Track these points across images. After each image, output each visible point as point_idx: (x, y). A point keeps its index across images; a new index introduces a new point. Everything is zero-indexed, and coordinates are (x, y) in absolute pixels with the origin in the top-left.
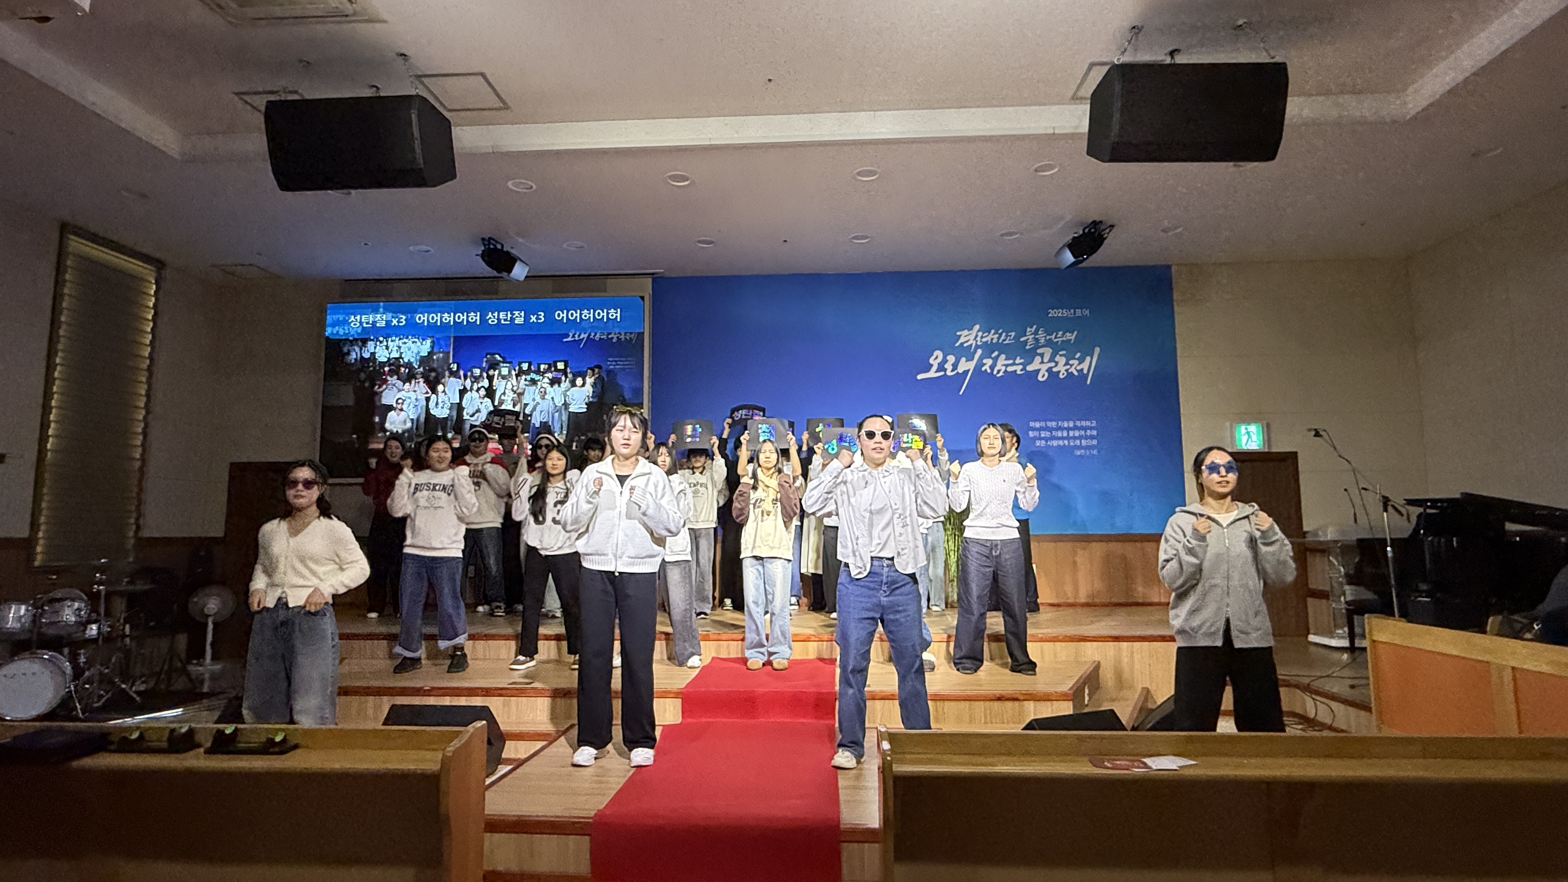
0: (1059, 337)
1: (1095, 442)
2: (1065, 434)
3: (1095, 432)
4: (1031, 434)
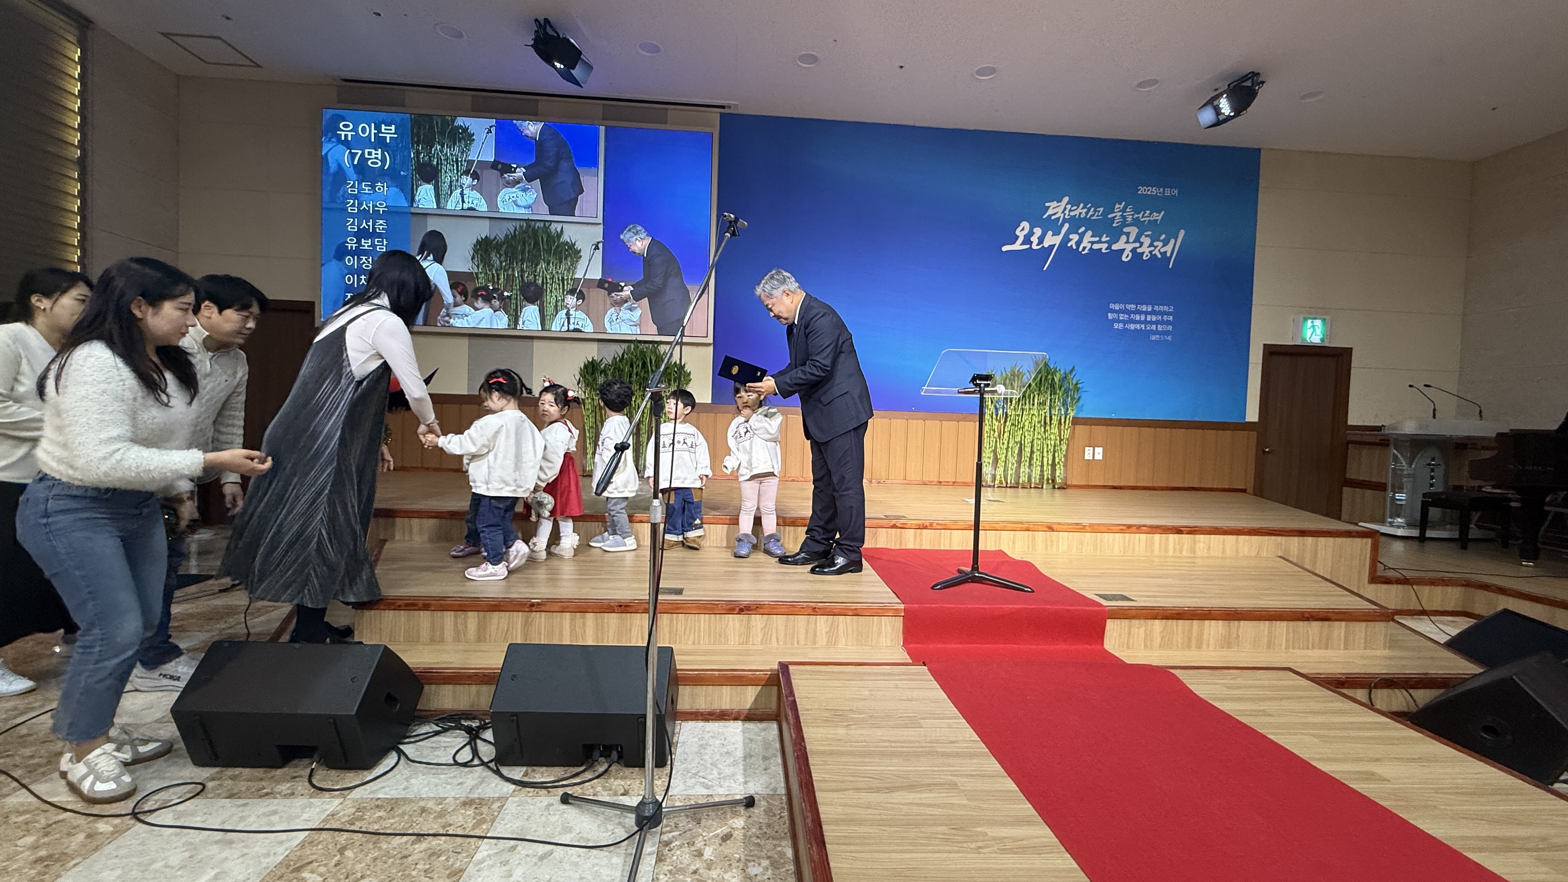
0: (1146, 216)
1: (1170, 328)
2: (1143, 318)
3: (1171, 318)
4: (1110, 316)
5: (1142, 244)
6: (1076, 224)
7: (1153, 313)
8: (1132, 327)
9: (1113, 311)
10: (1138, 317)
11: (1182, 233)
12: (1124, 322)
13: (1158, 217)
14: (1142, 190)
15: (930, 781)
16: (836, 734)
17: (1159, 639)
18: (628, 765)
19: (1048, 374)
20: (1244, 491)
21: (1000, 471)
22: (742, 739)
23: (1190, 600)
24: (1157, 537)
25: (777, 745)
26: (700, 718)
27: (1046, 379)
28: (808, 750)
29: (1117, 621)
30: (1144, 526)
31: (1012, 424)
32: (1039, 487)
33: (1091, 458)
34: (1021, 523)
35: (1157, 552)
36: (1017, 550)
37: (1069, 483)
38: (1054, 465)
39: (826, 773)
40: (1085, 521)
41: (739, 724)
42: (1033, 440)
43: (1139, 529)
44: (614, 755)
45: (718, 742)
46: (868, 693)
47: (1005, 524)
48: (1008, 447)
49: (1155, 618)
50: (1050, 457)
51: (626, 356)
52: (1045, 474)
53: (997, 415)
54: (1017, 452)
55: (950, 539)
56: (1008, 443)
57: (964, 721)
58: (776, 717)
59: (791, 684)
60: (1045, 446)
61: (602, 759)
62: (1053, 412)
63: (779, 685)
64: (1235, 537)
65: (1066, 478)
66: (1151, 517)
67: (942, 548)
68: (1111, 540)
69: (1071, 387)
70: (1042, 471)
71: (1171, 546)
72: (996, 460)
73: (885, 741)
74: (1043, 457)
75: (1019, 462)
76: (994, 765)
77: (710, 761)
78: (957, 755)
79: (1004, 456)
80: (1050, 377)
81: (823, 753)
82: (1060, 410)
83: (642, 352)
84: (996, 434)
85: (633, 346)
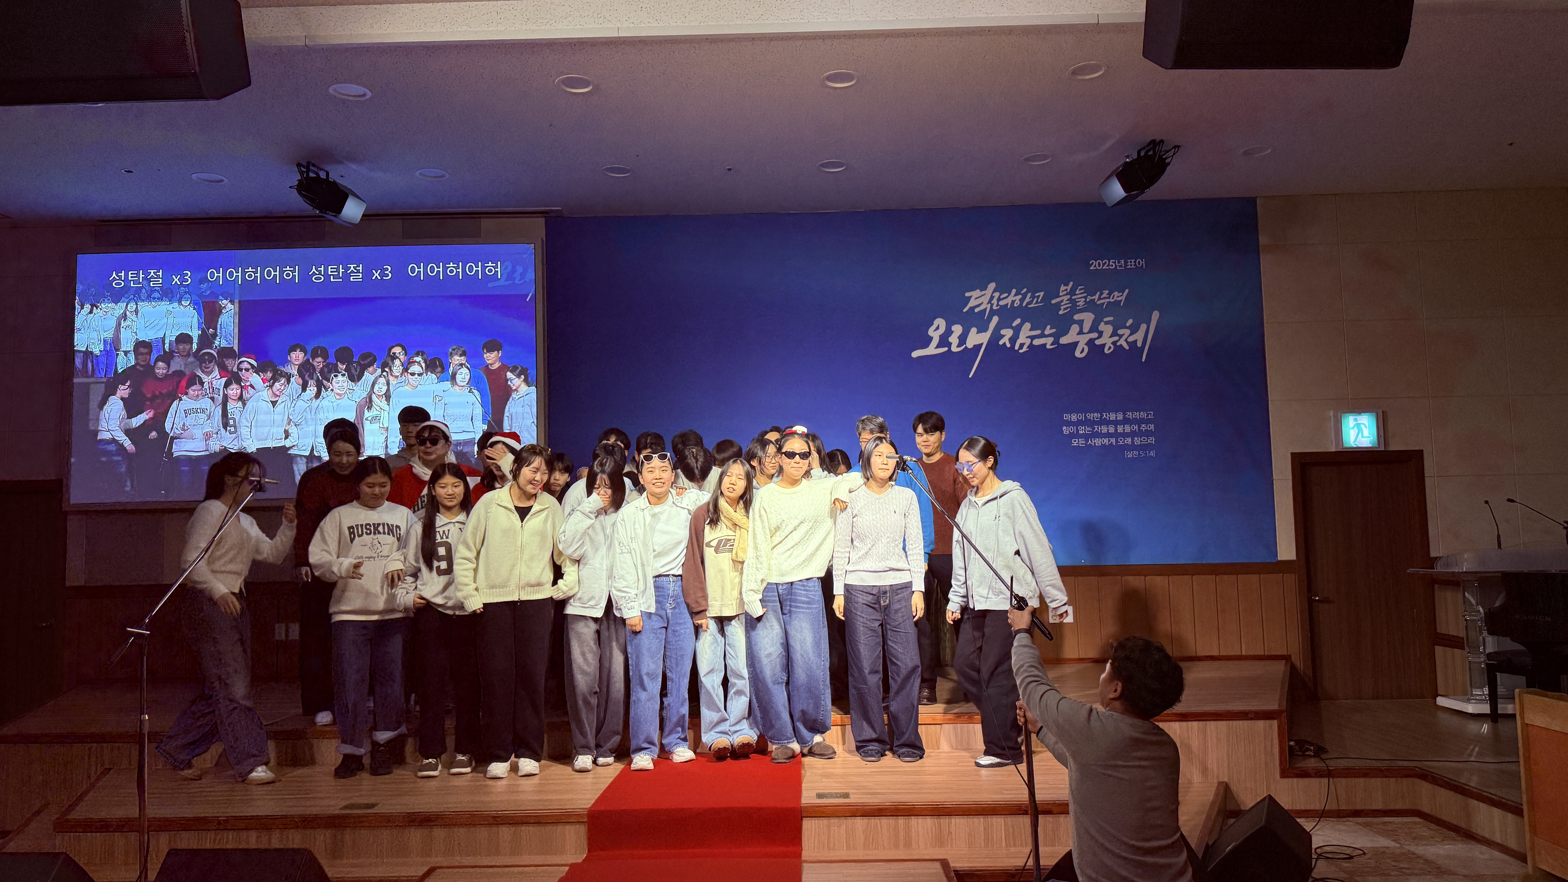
0: (1103, 298)
1: (1152, 440)
2: (1112, 430)
3: (1152, 427)
4: (1066, 430)
5: (1101, 334)
6: (1006, 315)
7: (1126, 421)
8: (1098, 442)
9: (1069, 423)
10: (1104, 429)
11: (1156, 316)
12: (1086, 437)
13: (1120, 297)
14: (1095, 265)
29: (816, 821)
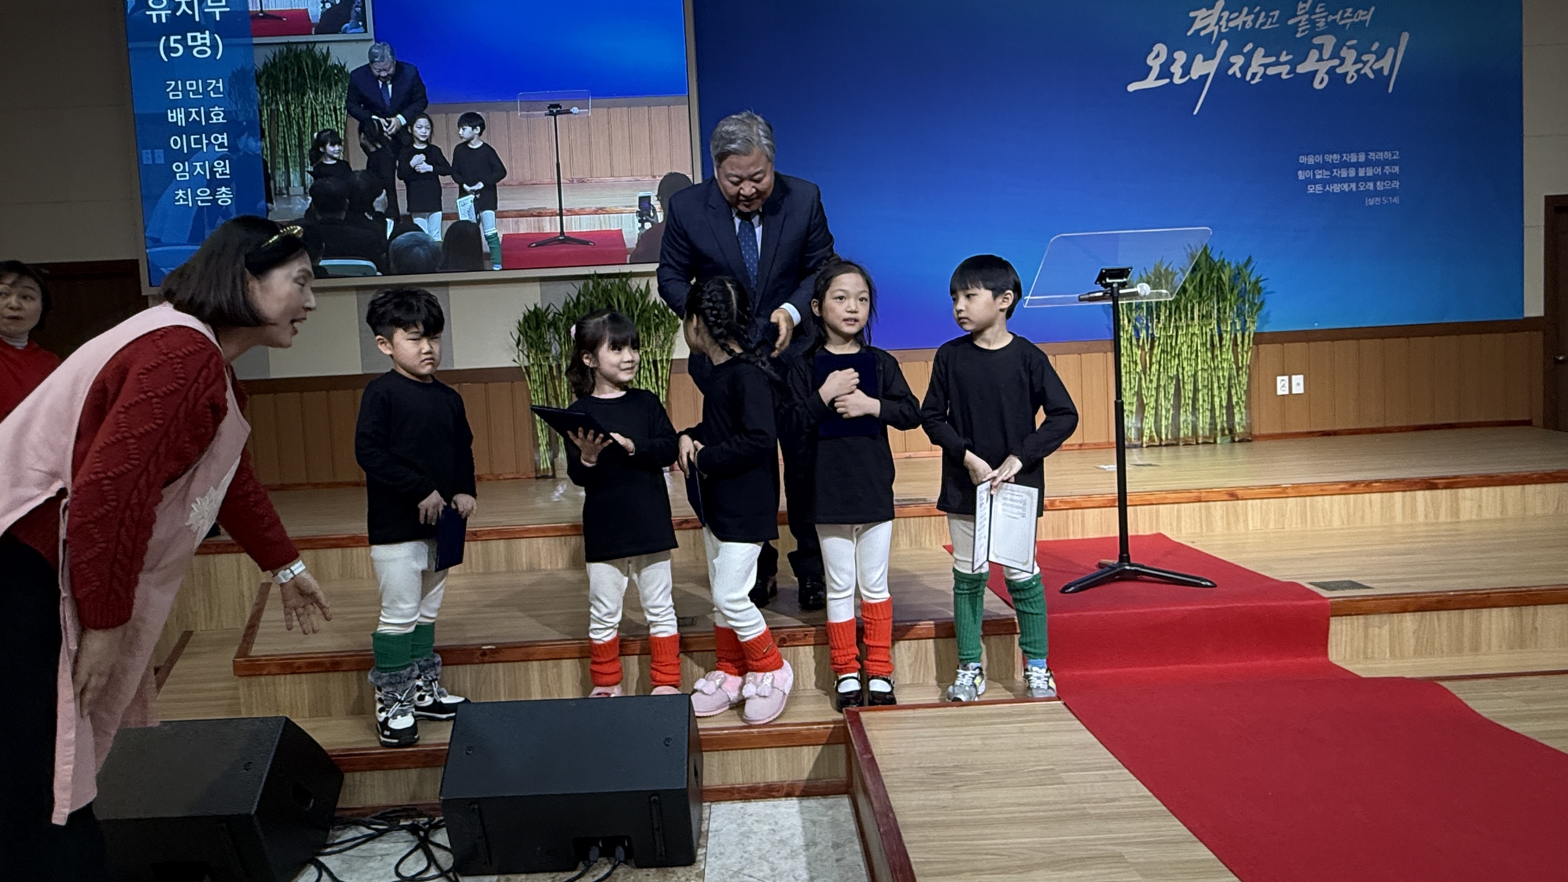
0: (1346, 18)
1: (1396, 184)
2: (1352, 173)
3: (1397, 169)
4: (1301, 175)
5: (1343, 61)
6: (1238, 39)
7: (1368, 163)
8: (1336, 188)
9: (1305, 167)
10: (1344, 173)
11: (1405, 37)
12: (1324, 182)
13: (1365, 16)
15: (1084, 854)
16: (938, 800)
17: (1412, 641)
18: (640, 866)
19: (1212, 271)
20: (1528, 423)
21: (1149, 423)
22: (800, 824)
23: (1453, 582)
24: (1398, 496)
25: (852, 826)
26: (736, 796)
27: (1209, 279)
28: (899, 823)
29: (1346, 620)
30: (1377, 481)
31: (1163, 351)
32: (1210, 441)
33: (1287, 392)
34: (1189, 491)
35: (1399, 519)
36: (1184, 531)
37: (1256, 432)
38: (1230, 407)
39: (928, 852)
40: (1285, 481)
41: (794, 802)
42: (1196, 372)
43: (1368, 486)
44: (620, 852)
45: (766, 828)
46: (979, 742)
47: (1163, 495)
48: (1158, 386)
49: (1404, 610)
50: (1224, 395)
51: (582, 299)
52: (1218, 421)
53: (1138, 340)
54: (1172, 391)
55: (1083, 522)
56: (1159, 379)
57: (1126, 771)
58: (846, 789)
59: (865, 736)
60: (1215, 379)
61: (604, 860)
62: (1223, 328)
63: (848, 742)
64: (1519, 487)
65: (1250, 426)
66: (1386, 469)
67: (1071, 537)
68: (1327, 506)
69: (1248, 289)
70: (1213, 417)
71: (1420, 507)
72: (1142, 407)
73: (1012, 805)
74: (1213, 396)
75: (1177, 407)
76: (1176, 828)
77: (758, 853)
78: (1120, 817)
79: (1153, 399)
80: (1214, 275)
81: (922, 825)
82: (1233, 323)
83: (605, 291)
84: (1139, 368)
85: (591, 283)
